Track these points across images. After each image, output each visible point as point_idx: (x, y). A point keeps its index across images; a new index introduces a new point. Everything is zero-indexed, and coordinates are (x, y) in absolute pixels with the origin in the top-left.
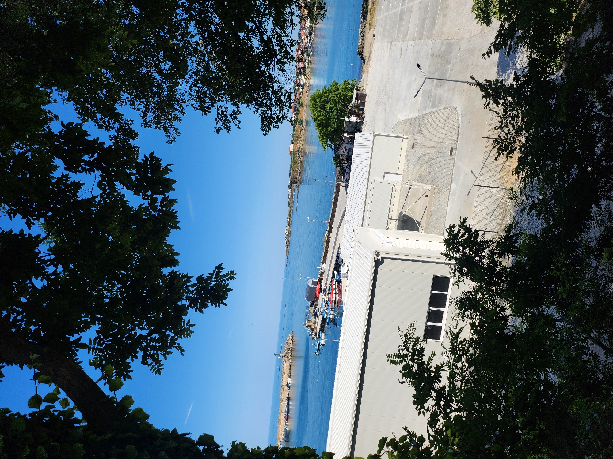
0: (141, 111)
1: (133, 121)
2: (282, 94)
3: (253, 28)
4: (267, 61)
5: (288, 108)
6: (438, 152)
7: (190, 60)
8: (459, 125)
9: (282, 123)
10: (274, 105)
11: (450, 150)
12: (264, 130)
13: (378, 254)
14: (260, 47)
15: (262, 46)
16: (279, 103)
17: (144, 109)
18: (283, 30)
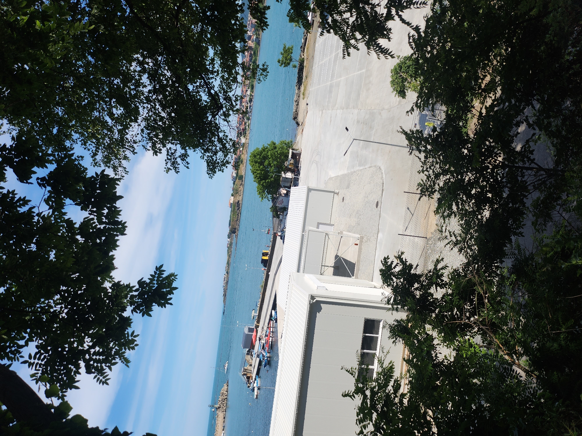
0: (91, 150)
1: (83, 157)
2: (227, 142)
3: (202, 84)
4: (214, 112)
5: (232, 154)
6: (365, 205)
7: (141, 107)
8: (383, 182)
9: (227, 167)
10: (219, 151)
11: (376, 203)
12: (210, 174)
13: (312, 297)
15: (209, 99)
16: (224, 149)
17: (94, 149)
18: (229, 87)
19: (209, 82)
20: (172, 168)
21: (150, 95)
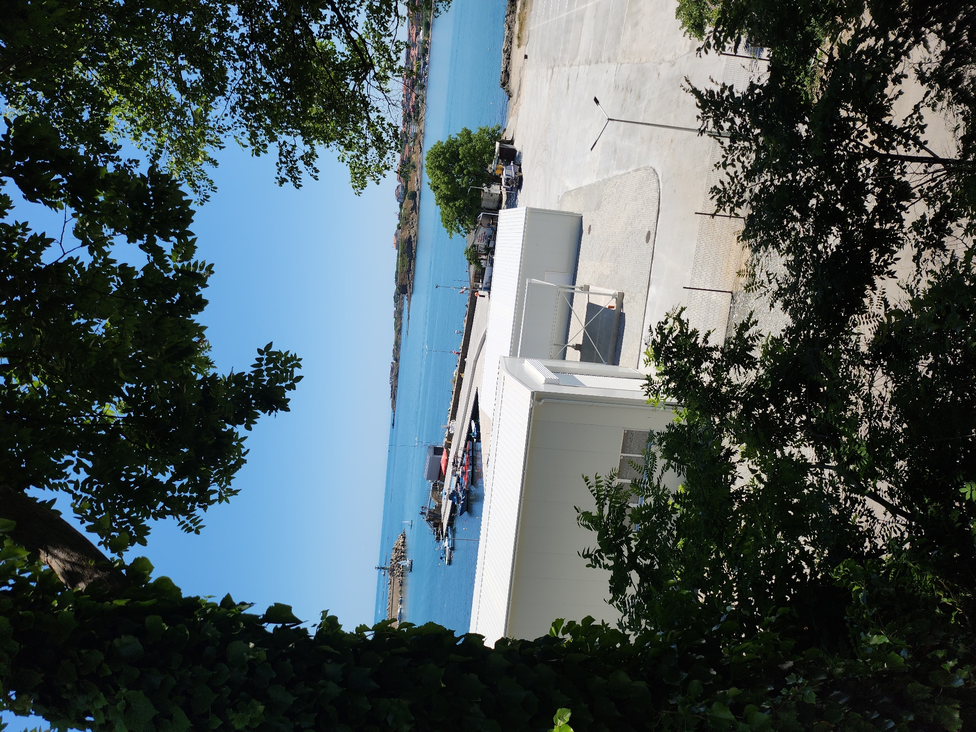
0: (149, 149)
2: (384, 129)
3: (335, 20)
4: (358, 74)
5: (393, 152)
6: (628, 238)
7: (231, 67)
8: (660, 196)
9: (385, 175)
10: (370, 146)
11: (646, 234)
12: (356, 187)
14: (347, 53)
15: (349, 51)
16: (379, 143)
17: (155, 147)
18: (383, 25)
19: (347, 16)
20: (289, 179)
21: (244, 44)
